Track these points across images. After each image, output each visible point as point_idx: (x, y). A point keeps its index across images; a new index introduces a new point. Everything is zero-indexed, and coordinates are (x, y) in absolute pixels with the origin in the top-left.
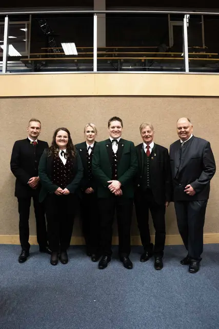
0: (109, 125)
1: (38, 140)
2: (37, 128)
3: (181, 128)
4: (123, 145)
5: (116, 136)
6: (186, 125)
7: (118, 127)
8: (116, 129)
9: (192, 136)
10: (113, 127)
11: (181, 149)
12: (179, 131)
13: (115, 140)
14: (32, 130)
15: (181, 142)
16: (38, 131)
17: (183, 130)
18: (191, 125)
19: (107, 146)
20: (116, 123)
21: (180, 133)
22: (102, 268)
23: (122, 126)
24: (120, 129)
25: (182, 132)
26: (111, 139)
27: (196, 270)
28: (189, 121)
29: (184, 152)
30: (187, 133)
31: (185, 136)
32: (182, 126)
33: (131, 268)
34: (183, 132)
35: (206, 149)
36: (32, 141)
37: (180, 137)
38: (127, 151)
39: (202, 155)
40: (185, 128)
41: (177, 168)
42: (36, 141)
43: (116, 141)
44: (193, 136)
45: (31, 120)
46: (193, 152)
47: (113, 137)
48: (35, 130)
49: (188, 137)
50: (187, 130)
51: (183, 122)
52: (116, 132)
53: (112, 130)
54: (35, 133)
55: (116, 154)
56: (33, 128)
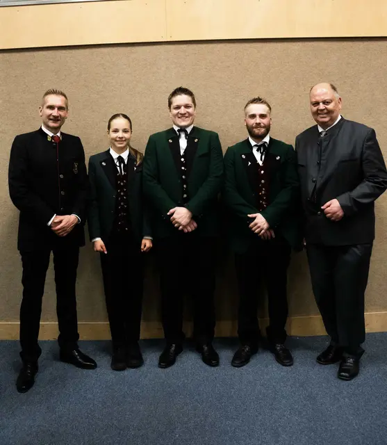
0: (170, 103)
1: (62, 133)
2: (60, 108)
3: (317, 103)
4: (196, 140)
5: (183, 124)
6: (327, 98)
7: (187, 106)
8: (183, 110)
9: (339, 118)
10: (178, 107)
11: (320, 145)
12: (315, 109)
13: (183, 129)
14: (49, 112)
15: (320, 130)
16: (62, 113)
17: (322, 106)
18: (337, 96)
19: (171, 141)
20: (182, 99)
21: (316, 113)
22: (166, 367)
23: (195, 105)
24: (190, 110)
25: (320, 110)
26: (176, 128)
27: (353, 374)
28: (334, 88)
29: (325, 150)
30: (329, 112)
31: (327, 119)
32: (318, 99)
33: (217, 364)
34: (322, 110)
35: (369, 143)
36: (50, 134)
37: (317, 121)
38: (203, 150)
39: (362, 153)
40: (325, 102)
41: (314, 182)
42: (59, 134)
43: (186, 132)
44: (342, 119)
45: (47, 93)
46: (343, 149)
47: (178, 126)
48: (55, 112)
49: (333, 120)
50: (330, 107)
51: (322, 91)
52: (183, 115)
53: (175, 112)
54: (56, 119)
55: (183, 157)
56: (51, 107)
